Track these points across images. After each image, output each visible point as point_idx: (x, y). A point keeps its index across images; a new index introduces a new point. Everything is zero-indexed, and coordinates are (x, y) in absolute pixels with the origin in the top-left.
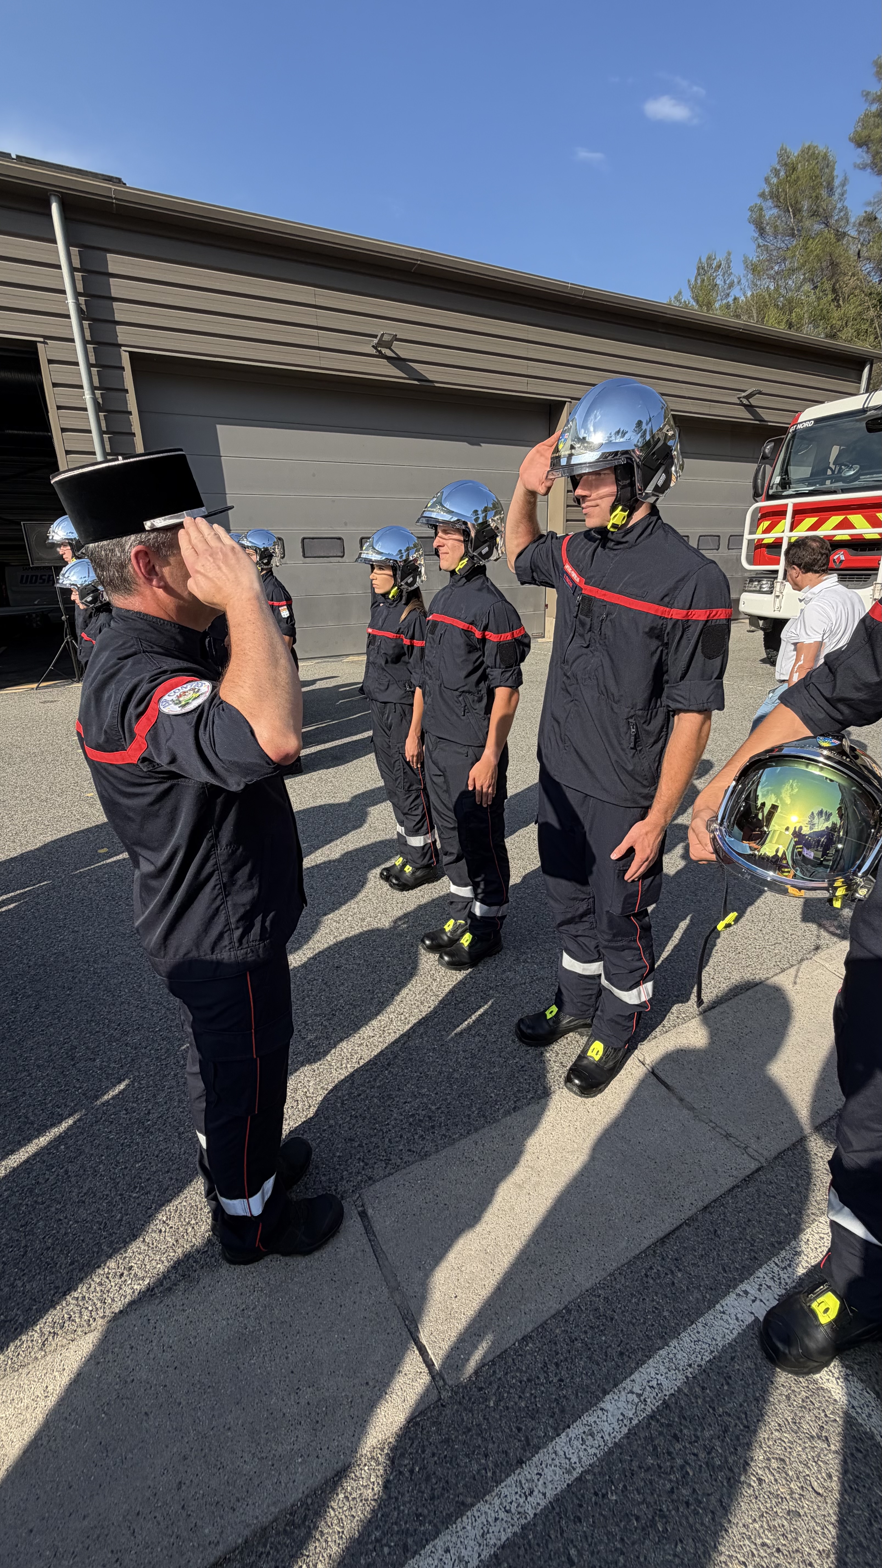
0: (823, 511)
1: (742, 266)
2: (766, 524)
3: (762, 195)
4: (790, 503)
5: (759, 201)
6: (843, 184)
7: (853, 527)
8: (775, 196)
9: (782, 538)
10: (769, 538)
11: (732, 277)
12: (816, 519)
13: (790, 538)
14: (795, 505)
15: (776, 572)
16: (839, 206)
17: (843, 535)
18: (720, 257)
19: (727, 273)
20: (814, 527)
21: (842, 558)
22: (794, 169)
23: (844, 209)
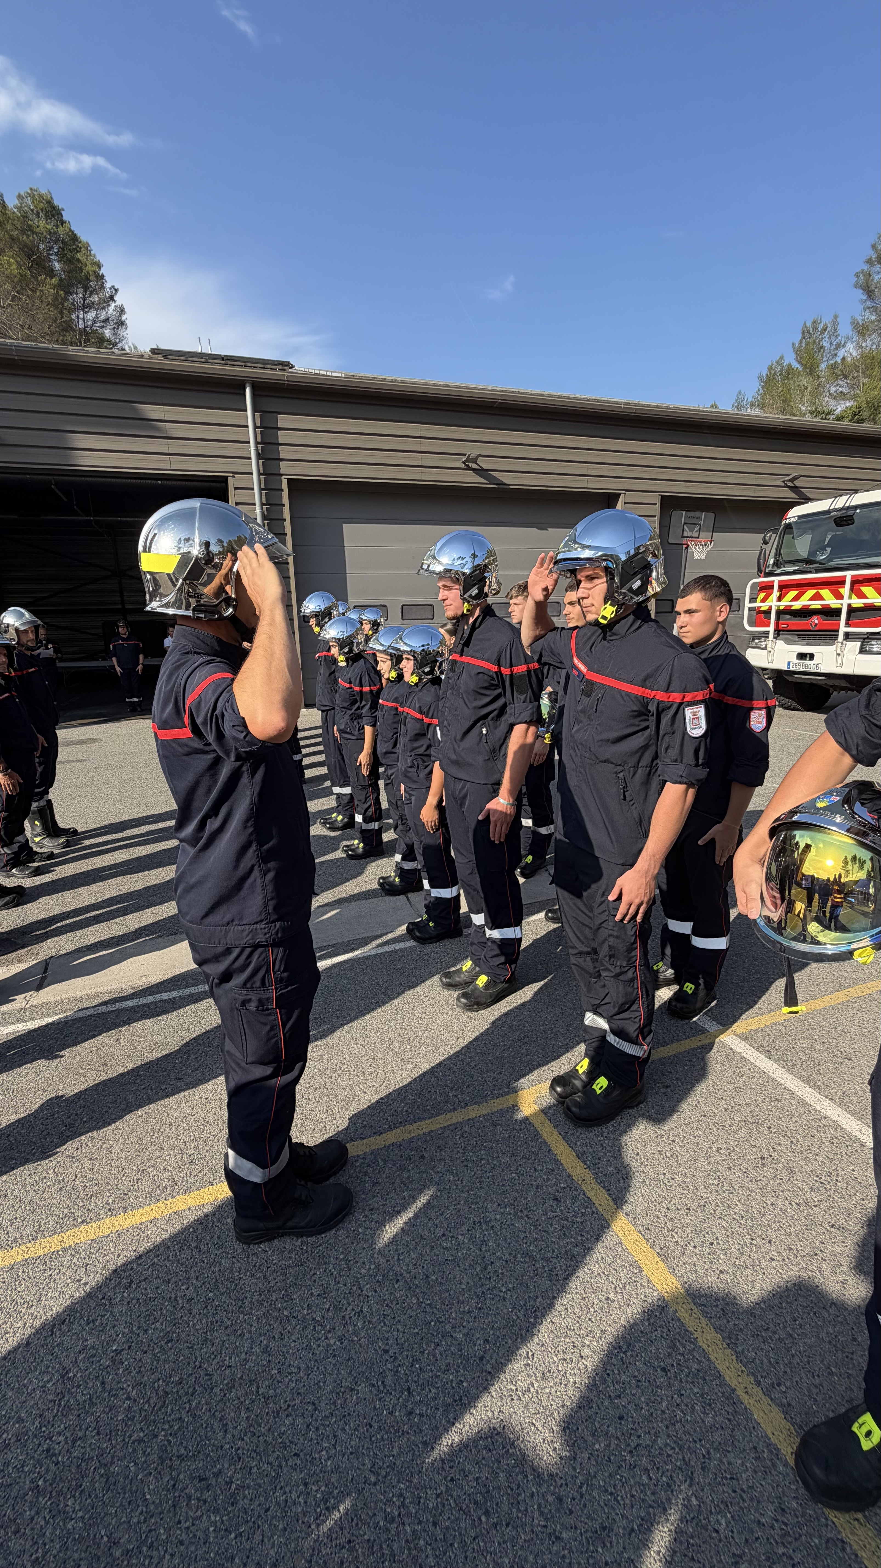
0: (803, 586)
1: (849, 328)
2: (762, 595)
3: (869, 261)
4: (776, 580)
5: (866, 267)
7: (822, 599)
9: (770, 607)
10: (764, 607)
11: (839, 339)
12: (796, 592)
13: (779, 606)
14: (780, 581)
15: (768, 632)
17: (816, 605)
18: (826, 320)
19: (834, 335)
20: (796, 598)
21: (816, 622)
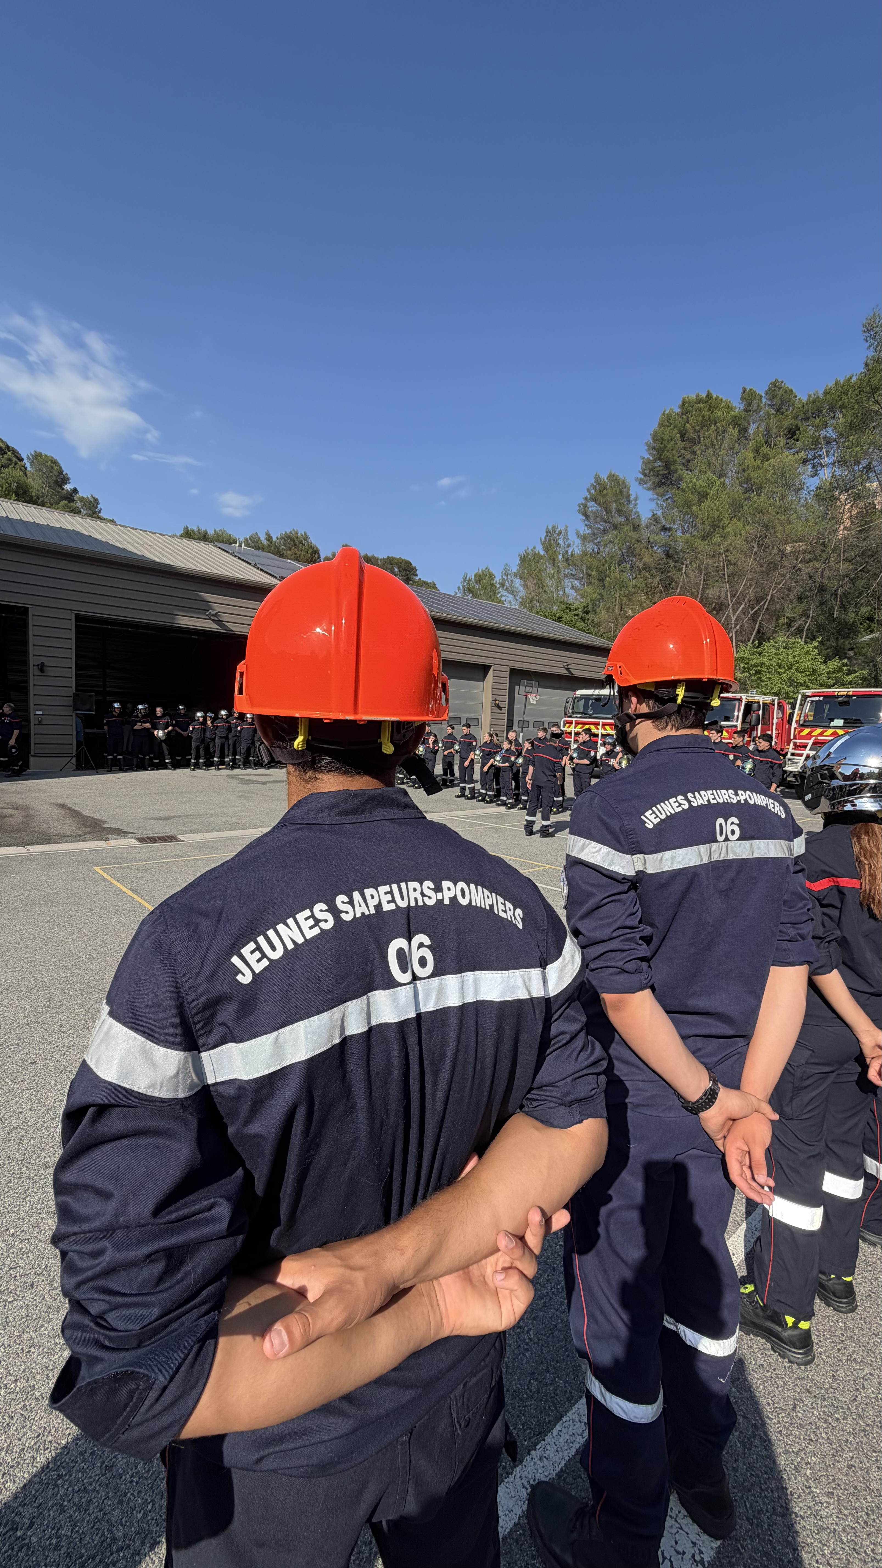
1: (576, 536)
3: (586, 499)
5: (584, 502)
6: (636, 500)
8: (594, 499)
11: (569, 541)
16: (634, 510)
18: (561, 528)
19: (566, 538)
22: (605, 488)
23: (637, 512)
